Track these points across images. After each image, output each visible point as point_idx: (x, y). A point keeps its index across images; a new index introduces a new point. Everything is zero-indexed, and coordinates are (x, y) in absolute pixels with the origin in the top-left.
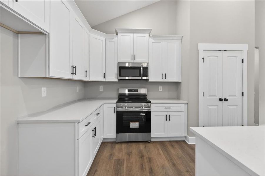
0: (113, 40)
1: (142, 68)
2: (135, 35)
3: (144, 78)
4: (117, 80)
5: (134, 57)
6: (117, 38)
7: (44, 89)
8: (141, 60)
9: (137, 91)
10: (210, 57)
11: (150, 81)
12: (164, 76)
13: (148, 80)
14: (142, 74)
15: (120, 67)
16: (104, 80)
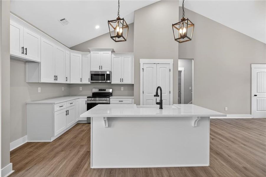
0: (87, 56)
1: (106, 75)
2: (102, 52)
3: (109, 81)
4: (89, 83)
5: (101, 67)
6: (89, 55)
7: (39, 89)
8: (106, 70)
9: (105, 90)
10: (148, 68)
11: (112, 83)
12: (122, 80)
13: (111, 83)
14: (106, 79)
15: (91, 74)
16: (81, 83)
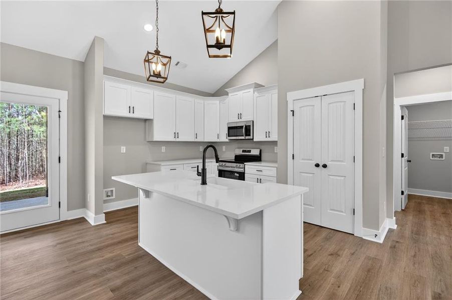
0: (225, 102)
1: (244, 127)
2: (241, 92)
3: (248, 137)
4: (227, 140)
5: (240, 116)
6: (227, 99)
8: (246, 118)
9: (250, 151)
10: (303, 108)
11: (254, 140)
12: (267, 134)
14: (244, 133)
15: (228, 127)
